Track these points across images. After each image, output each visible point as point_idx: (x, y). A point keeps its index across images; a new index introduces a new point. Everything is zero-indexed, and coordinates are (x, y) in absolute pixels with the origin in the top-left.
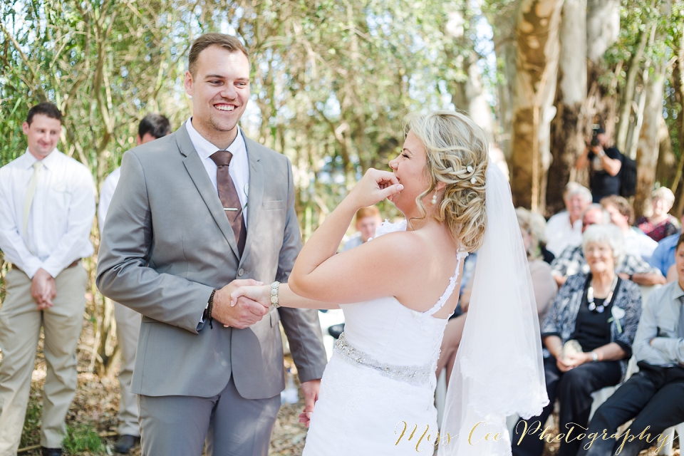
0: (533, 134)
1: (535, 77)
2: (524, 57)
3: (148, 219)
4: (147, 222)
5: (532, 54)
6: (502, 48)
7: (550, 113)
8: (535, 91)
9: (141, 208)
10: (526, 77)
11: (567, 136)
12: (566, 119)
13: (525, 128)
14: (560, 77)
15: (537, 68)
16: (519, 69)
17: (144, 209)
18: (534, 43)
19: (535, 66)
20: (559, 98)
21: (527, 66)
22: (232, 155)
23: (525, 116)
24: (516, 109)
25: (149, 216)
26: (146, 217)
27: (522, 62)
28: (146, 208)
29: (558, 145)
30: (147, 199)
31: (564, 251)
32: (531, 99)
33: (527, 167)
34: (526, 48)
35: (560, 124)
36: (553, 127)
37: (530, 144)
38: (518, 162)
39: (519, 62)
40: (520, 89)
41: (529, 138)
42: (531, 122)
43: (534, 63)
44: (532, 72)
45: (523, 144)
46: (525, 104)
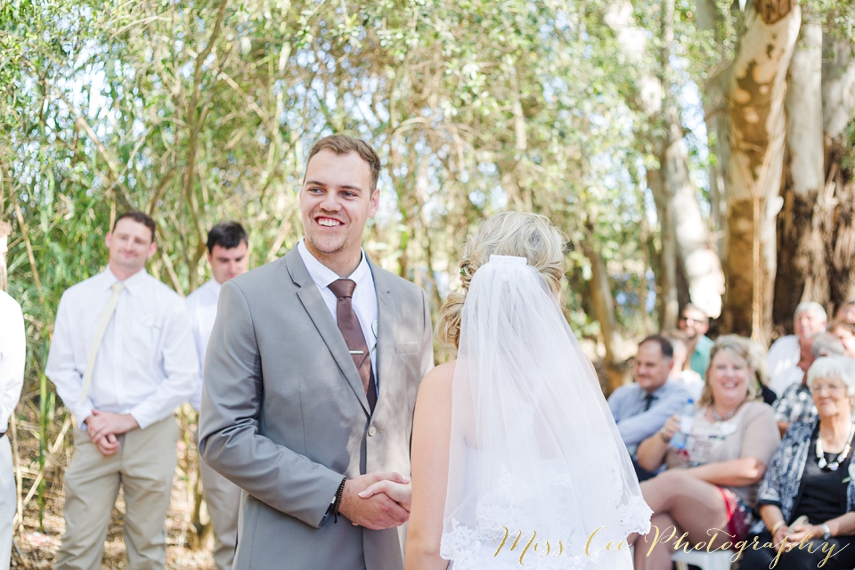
0: (752, 232)
1: (755, 159)
2: (740, 135)
3: (257, 366)
4: (257, 370)
5: (750, 130)
6: (713, 120)
7: (775, 204)
8: (755, 177)
9: (248, 352)
10: (744, 160)
11: (799, 235)
12: (798, 212)
13: (743, 225)
14: (788, 160)
15: (757, 148)
16: (734, 149)
17: (251, 354)
18: (752, 117)
19: (755, 146)
20: (787, 185)
21: (744, 146)
22: (355, 285)
23: (743, 210)
24: (732, 201)
25: (258, 362)
26: (255, 363)
27: (738, 141)
28: (254, 352)
29: (788, 245)
30: (255, 340)
31: (788, 390)
32: (749, 187)
33: (746, 275)
34: (742, 123)
35: (789, 219)
36: (780, 224)
37: (750, 245)
38: (736, 269)
39: (733, 140)
40: (735, 175)
41: (748, 238)
42: (750, 217)
43: (754, 142)
44: (750, 153)
45: (742, 245)
46: (743, 194)
